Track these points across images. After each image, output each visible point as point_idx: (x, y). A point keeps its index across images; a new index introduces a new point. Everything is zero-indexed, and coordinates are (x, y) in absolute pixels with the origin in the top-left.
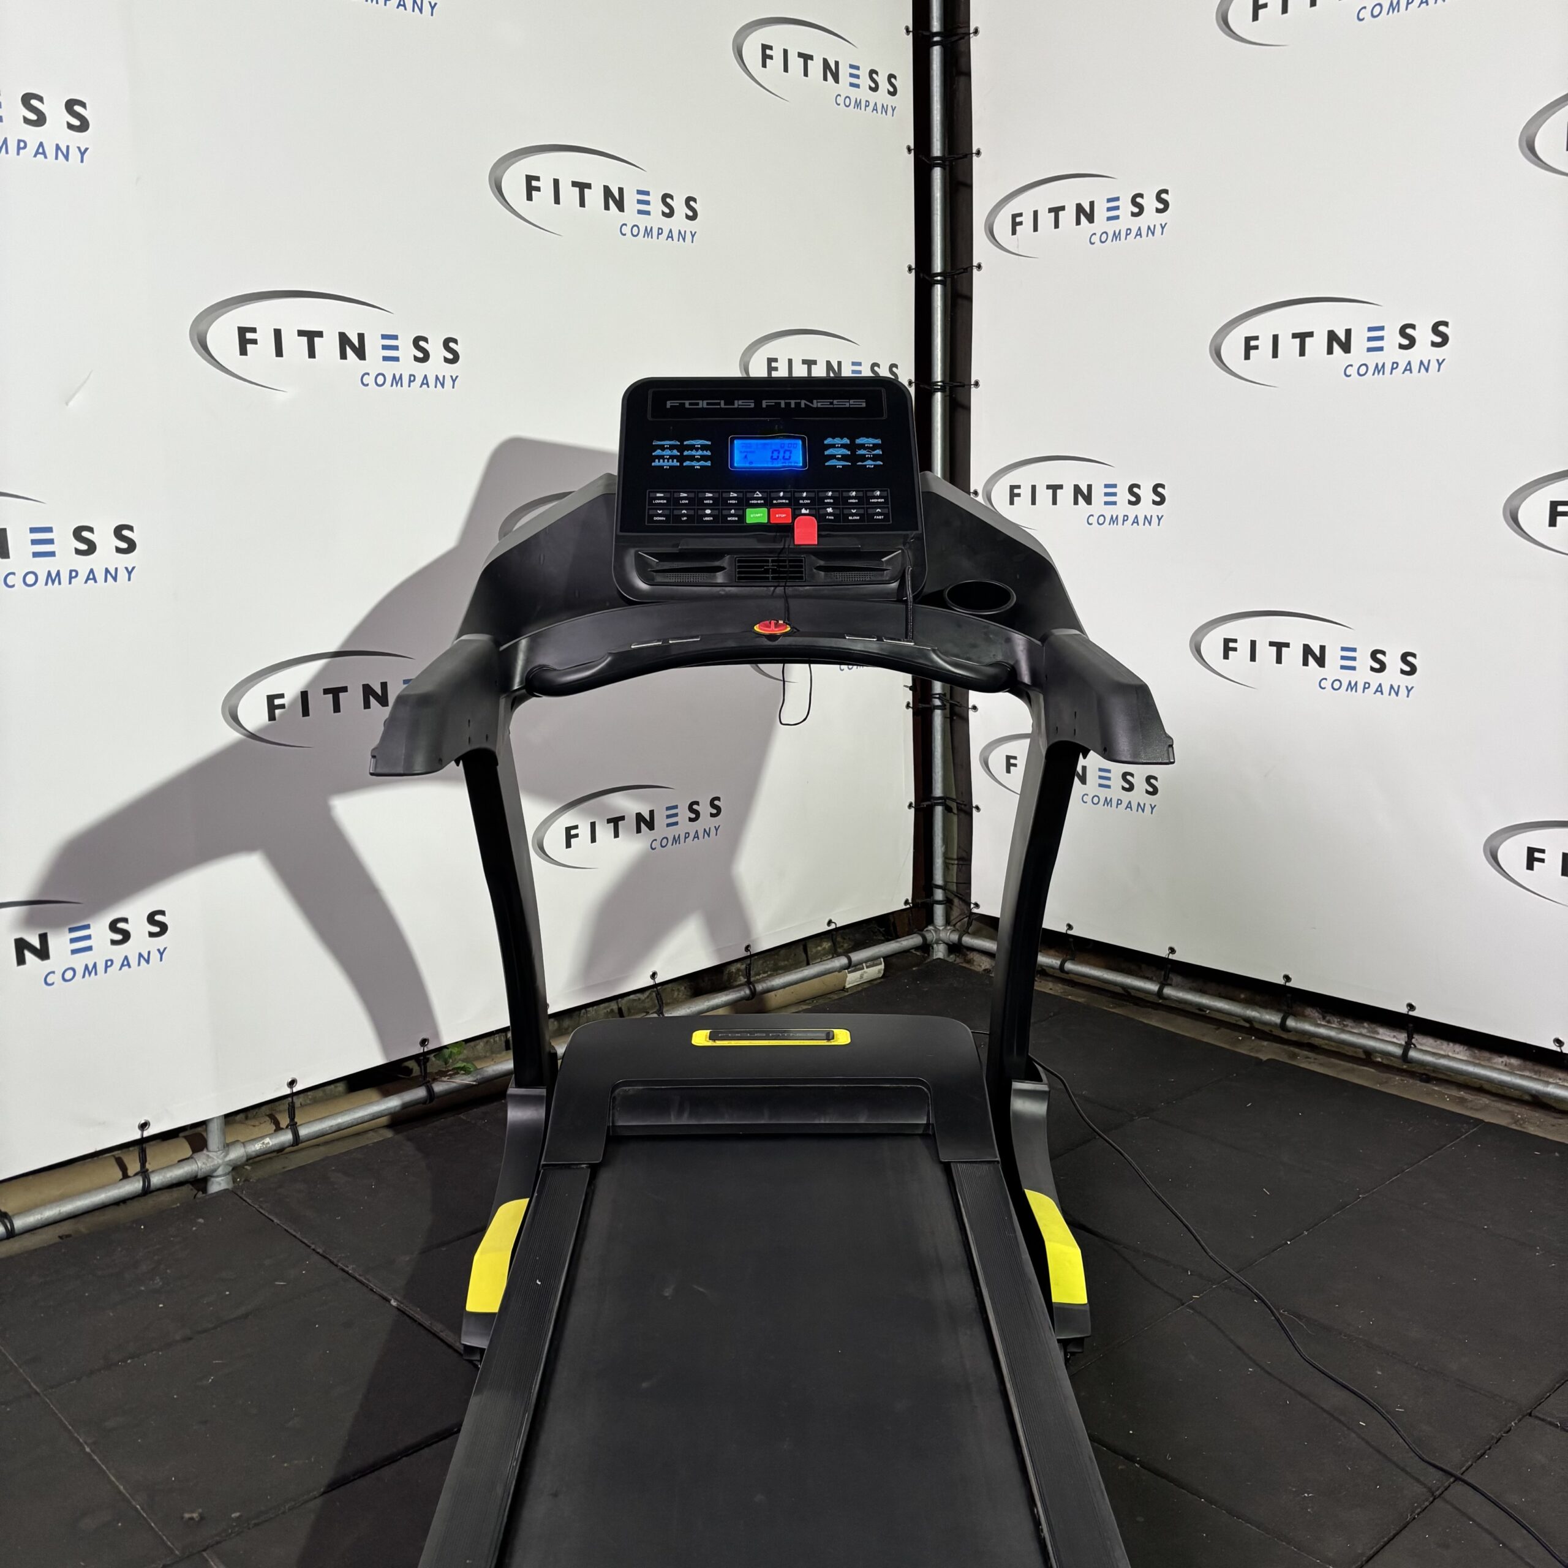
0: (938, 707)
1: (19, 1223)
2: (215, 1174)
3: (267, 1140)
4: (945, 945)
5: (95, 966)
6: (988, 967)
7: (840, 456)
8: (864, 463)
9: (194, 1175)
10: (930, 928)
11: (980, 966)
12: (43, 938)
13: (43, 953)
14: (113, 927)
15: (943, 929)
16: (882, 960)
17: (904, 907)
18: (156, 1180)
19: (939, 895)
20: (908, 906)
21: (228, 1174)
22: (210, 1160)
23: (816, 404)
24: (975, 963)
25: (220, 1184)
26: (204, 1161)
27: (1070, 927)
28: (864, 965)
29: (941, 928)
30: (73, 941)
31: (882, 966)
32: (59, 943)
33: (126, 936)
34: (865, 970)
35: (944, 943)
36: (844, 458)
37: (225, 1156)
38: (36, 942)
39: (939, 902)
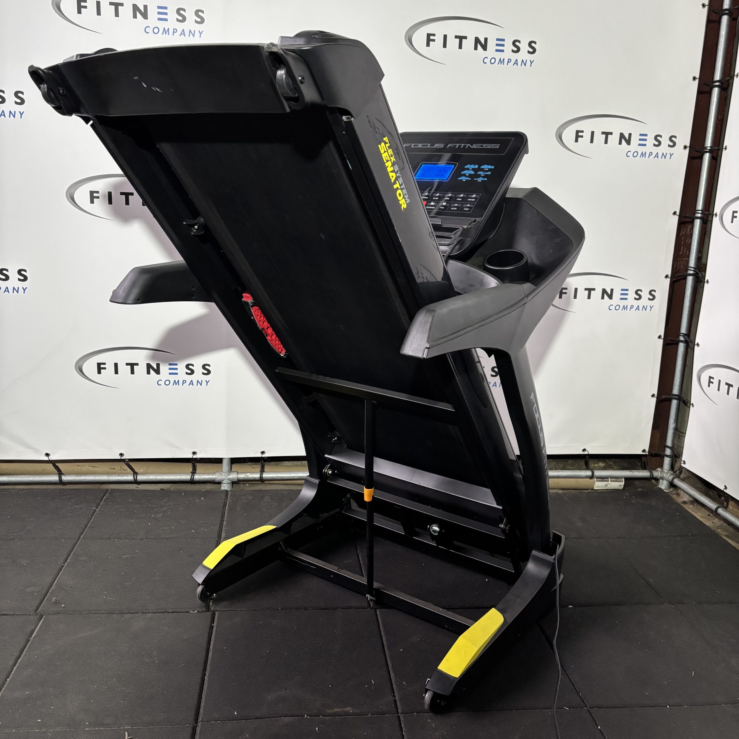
0: (682, 341)
1: (140, 478)
2: (223, 482)
3: (248, 474)
4: (667, 482)
5: (178, 381)
6: (686, 500)
7: (468, 175)
8: (478, 179)
9: (214, 480)
10: (659, 469)
11: (682, 498)
12: (158, 365)
13: (157, 372)
14: (187, 366)
15: (666, 472)
16: (623, 479)
17: (642, 453)
18: (197, 477)
19: (668, 452)
20: (645, 453)
21: (229, 483)
22: (221, 476)
23: (474, 146)
24: (681, 496)
25: (224, 487)
26: (219, 475)
27: (726, 488)
28: (610, 479)
29: (666, 471)
30: (170, 369)
31: (623, 483)
32: (164, 369)
33: (192, 372)
34: (610, 482)
35: (666, 480)
36: (470, 176)
37: (228, 476)
38: (155, 367)
39: (667, 456)
